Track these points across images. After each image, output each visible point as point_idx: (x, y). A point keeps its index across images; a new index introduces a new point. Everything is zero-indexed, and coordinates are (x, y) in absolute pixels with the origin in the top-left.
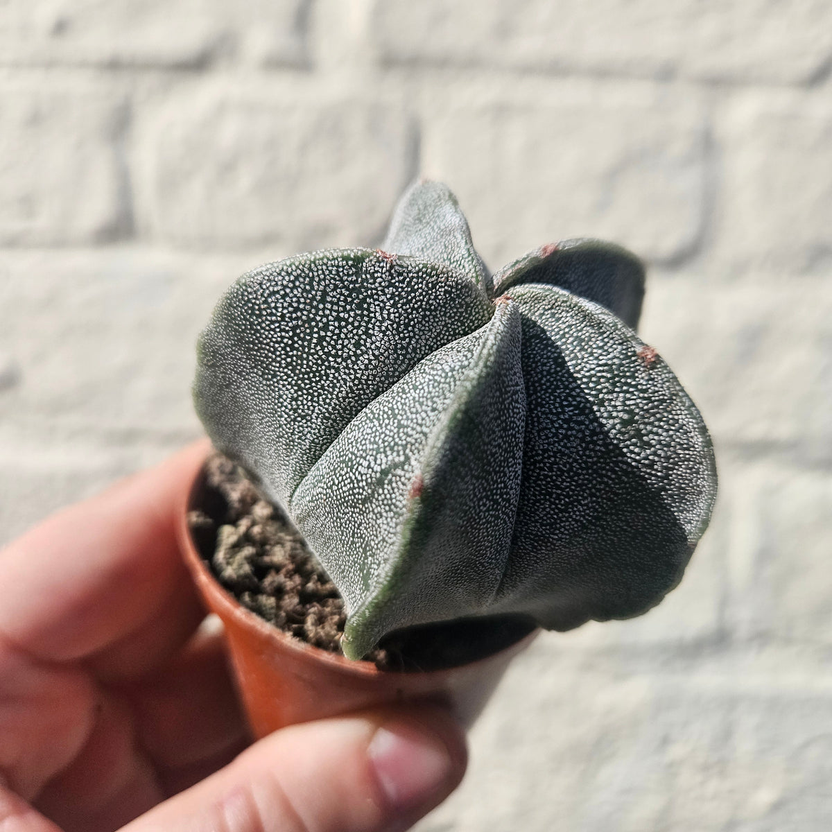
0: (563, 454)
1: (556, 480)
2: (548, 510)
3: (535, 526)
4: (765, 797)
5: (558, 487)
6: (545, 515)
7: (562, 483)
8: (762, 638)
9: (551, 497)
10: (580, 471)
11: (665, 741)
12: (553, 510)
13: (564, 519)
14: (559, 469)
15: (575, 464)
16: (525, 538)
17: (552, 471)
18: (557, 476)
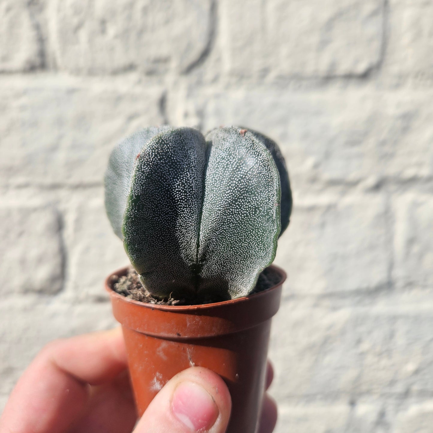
0: (216, 174)
1: (214, 184)
2: (213, 197)
3: (209, 205)
4: (411, 367)
5: (216, 187)
6: (212, 199)
7: (217, 185)
8: (410, 285)
9: (213, 191)
10: (223, 179)
11: (359, 342)
12: (215, 197)
13: (220, 200)
14: (215, 180)
15: (221, 177)
16: (206, 211)
17: (213, 181)
18: (214, 182)
